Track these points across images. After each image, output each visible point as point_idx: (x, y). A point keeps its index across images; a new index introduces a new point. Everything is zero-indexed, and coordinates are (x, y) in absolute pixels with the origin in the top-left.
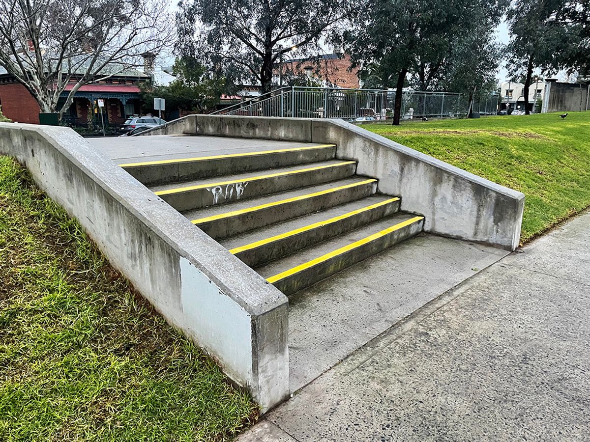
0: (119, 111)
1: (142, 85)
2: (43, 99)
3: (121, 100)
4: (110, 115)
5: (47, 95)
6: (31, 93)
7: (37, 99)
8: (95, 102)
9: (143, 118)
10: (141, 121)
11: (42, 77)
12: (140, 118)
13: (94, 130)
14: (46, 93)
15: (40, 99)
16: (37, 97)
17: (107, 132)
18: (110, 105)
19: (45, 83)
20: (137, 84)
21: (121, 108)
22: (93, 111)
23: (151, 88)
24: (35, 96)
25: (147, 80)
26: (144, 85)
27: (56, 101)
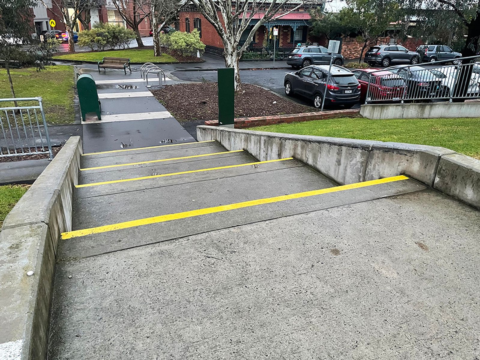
0: (289, 37)
1: (313, 12)
2: (228, 38)
3: (292, 27)
4: (281, 41)
5: (231, 34)
6: (218, 32)
7: (222, 38)
8: (271, 29)
9: (309, 47)
10: (307, 50)
11: (229, 16)
12: (307, 47)
13: (266, 55)
14: (231, 32)
15: (225, 38)
16: (223, 37)
17: (276, 58)
18: (283, 31)
19: (231, 22)
20: (309, 11)
21: (291, 35)
22: (268, 37)
23: (320, 16)
24: (221, 35)
25: (319, 8)
26: (315, 13)
27: (238, 40)
